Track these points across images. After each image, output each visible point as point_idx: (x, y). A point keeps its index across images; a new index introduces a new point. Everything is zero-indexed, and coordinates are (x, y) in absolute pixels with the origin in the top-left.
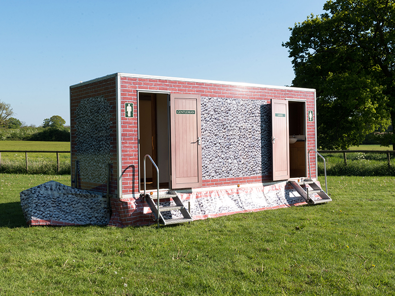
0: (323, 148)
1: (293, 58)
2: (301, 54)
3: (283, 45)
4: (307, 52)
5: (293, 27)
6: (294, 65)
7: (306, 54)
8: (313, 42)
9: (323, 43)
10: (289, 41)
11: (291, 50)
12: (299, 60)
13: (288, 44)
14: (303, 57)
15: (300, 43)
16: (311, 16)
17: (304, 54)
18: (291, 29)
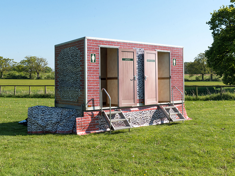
0: (230, 84)
1: (212, 31)
2: (217, 29)
3: (207, 23)
4: (220, 27)
5: (213, 13)
6: (213, 35)
7: (220, 28)
8: (225, 21)
9: (230, 22)
10: (210, 21)
11: (212, 26)
12: (216, 32)
13: (209, 23)
14: (218, 30)
15: (217, 21)
16: (223, 7)
17: (219, 29)
18: (211, 14)
